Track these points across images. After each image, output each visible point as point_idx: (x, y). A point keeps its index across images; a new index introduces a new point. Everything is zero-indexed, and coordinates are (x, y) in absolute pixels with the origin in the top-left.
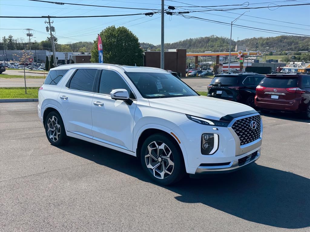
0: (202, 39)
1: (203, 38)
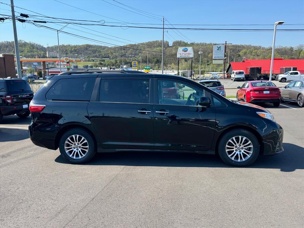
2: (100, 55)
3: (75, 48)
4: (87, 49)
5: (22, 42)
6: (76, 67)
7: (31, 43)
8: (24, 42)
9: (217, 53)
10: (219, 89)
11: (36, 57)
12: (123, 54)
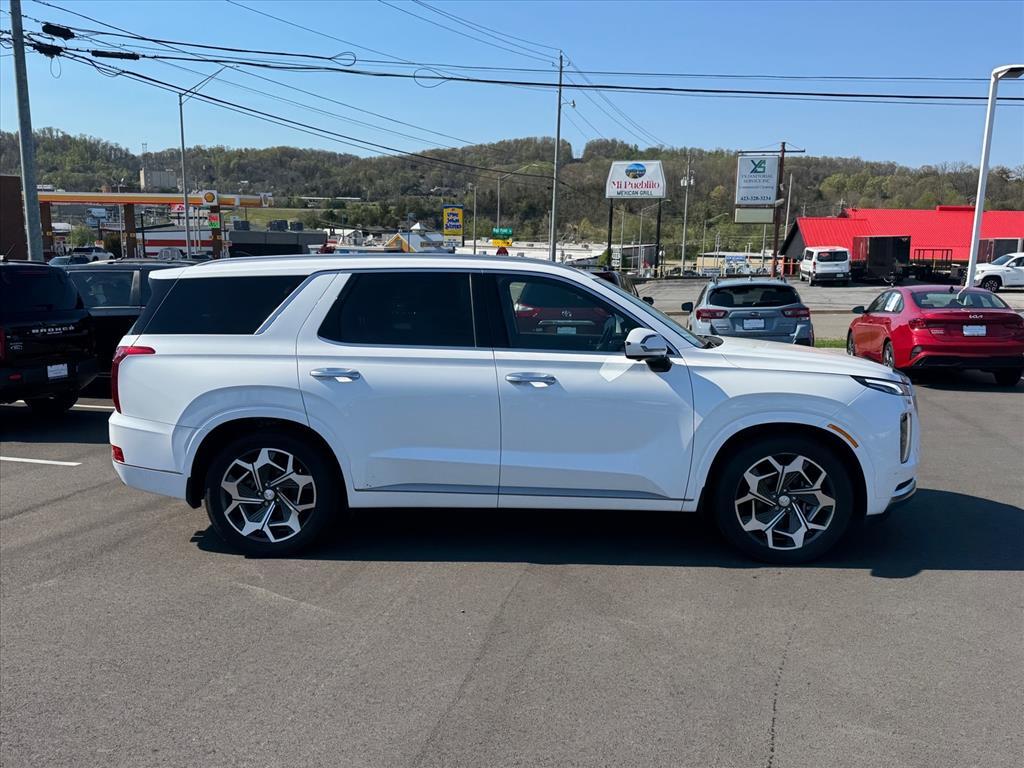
2: (327, 187)
3: (242, 161)
4: (282, 164)
5: (55, 133)
6: (245, 225)
7: (87, 138)
8: (60, 135)
9: (751, 184)
10: (790, 313)
11: (103, 188)
12: (411, 183)
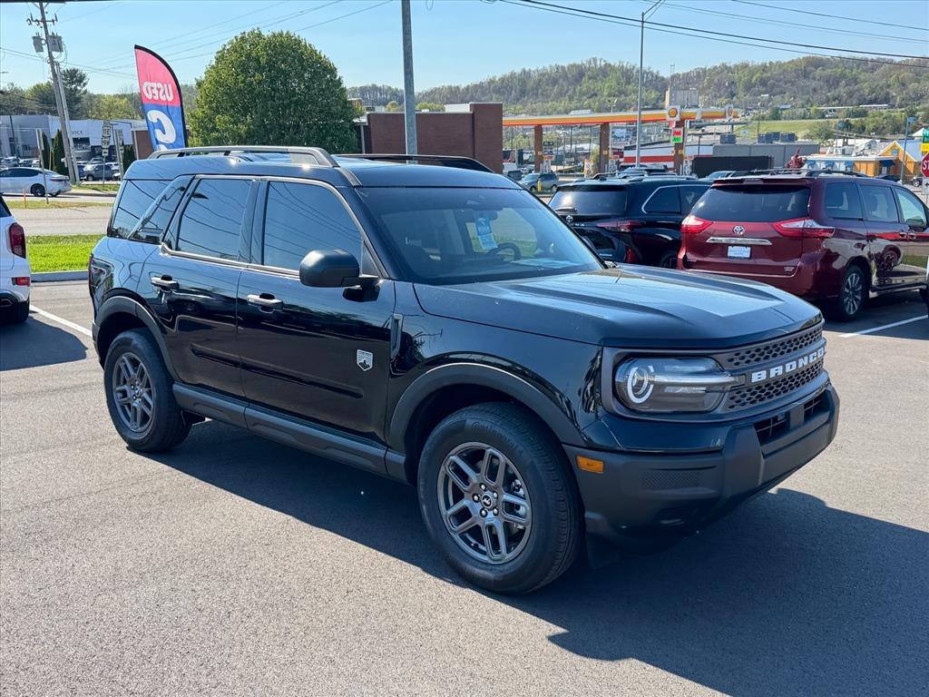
0: (560, 71)
1: (563, 68)
5: (598, 62)
6: (732, 138)
7: (625, 65)
8: (603, 63)
